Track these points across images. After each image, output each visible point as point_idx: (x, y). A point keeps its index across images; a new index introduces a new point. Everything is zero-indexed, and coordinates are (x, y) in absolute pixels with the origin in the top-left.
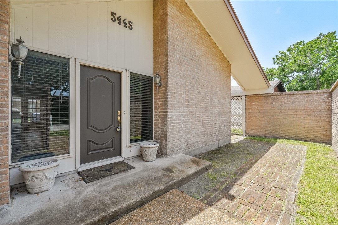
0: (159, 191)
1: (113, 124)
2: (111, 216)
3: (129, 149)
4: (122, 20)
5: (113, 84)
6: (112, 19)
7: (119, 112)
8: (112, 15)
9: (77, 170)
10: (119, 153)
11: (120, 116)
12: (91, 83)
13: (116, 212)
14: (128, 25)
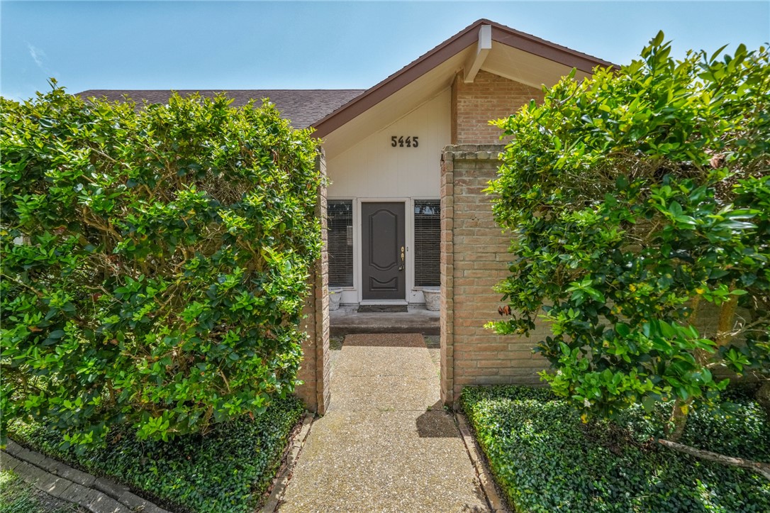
0: (400, 328)
1: (397, 261)
2: (351, 329)
3: (414, 293)
4: (404, 139)
5: (396, 216)
6: (393, 144)
7: (403, 248)
8: (393, 140)
9: (359, 303)
10: (403, 297)
11: (404, 252)
12: (372, 219)
13: (356, 328)
14: (412, 143)
